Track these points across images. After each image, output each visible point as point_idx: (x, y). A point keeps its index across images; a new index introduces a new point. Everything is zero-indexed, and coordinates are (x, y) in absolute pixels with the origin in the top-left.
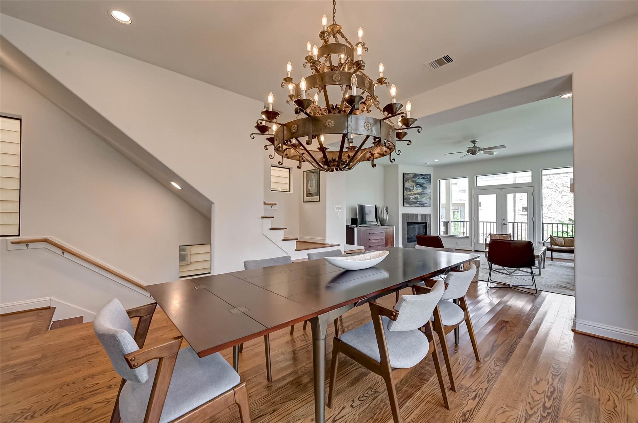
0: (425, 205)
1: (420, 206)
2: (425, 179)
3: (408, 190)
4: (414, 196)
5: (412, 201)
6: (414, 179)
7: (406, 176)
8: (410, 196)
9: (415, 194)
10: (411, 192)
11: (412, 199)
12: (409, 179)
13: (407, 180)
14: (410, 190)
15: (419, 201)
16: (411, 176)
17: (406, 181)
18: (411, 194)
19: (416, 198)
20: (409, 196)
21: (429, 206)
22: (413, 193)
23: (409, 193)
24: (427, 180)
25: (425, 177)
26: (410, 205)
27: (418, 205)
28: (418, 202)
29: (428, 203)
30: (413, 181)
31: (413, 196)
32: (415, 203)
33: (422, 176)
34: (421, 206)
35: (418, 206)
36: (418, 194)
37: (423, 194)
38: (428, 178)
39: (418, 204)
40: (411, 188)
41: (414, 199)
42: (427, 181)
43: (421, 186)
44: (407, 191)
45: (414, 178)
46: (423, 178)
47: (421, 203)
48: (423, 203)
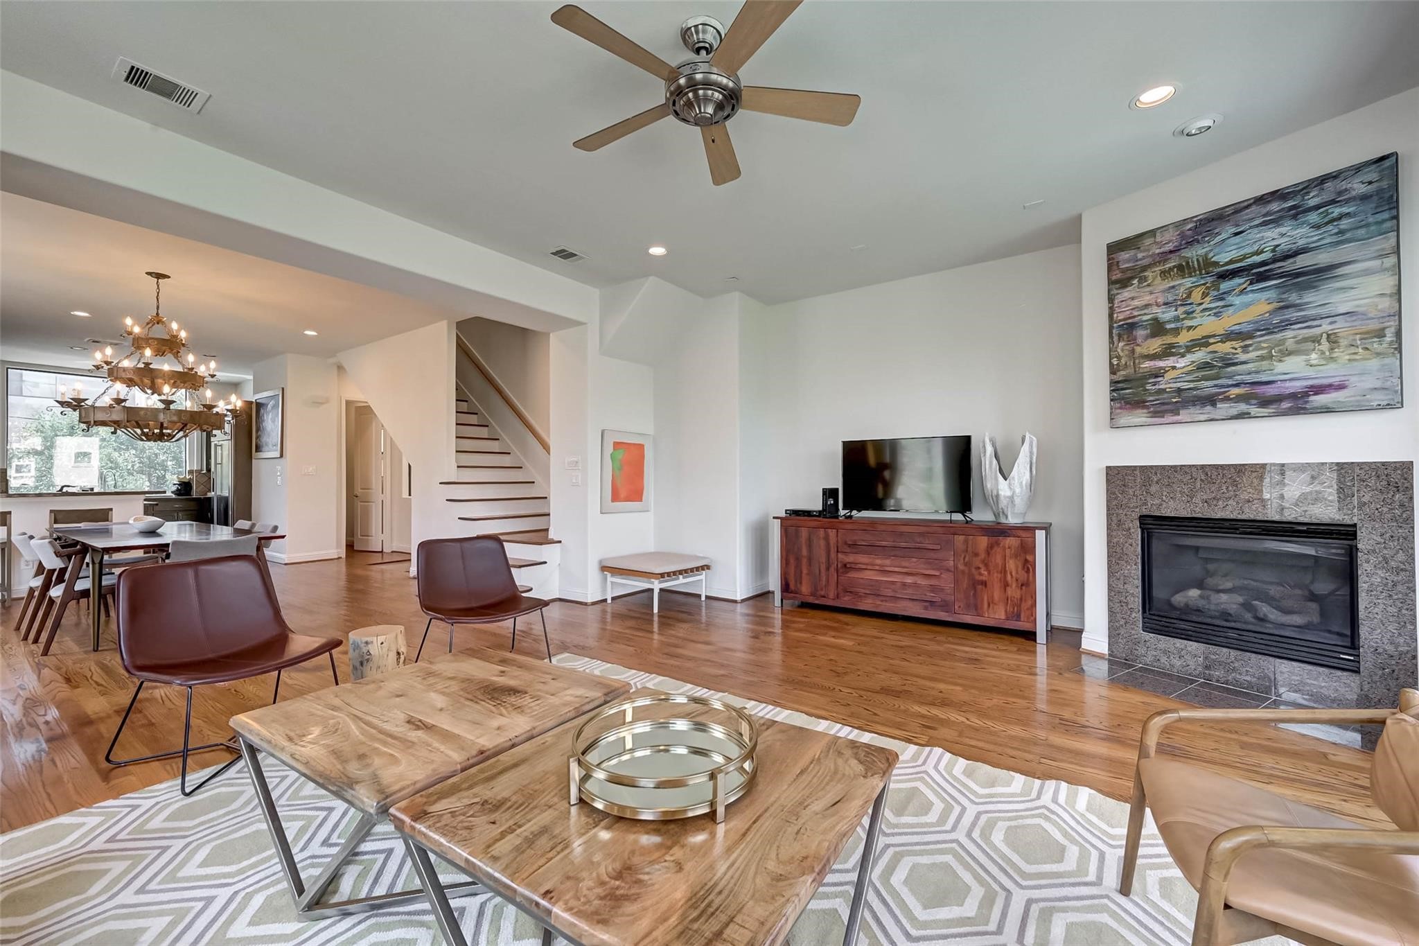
1: (1254, 410)
2: (1313, 217)
3: (1140, 333)
4: (1200, 355)
5: (1179, 391)
6: (1194, 253)
7: (1124, 256)
8: (1161, 364)
9: (1203, 342)
10: (1169, 339)
11: (1176, 379)
12: (1145, 268)
13: (1132, 278)
14: (1158, 328)
15: (1248, 378)
16: (1166, 241)
17: (1126, 282)
18: (1168, 351)
19: (1216, 368)
20: (1147, 365)
22: (1183, 339)
23: (1155, 345)
25: (1313, 202)
26: (1155, 414)
27: (1234, 412)
28: (1235, 391)
30: (1180, 269)
31: (1190, 358)
32: (1211, 400)
33: (1275, 206)
34: (1265, 411)
35: (1243, 416)
36: (1229, 336)
37: (1286, 325)
38: (1359, 190)
39: (1239, 399)
40: (1171, 314)
41: (1200, 374)
43: (1262, 277)
44: (1132, 340)
45: (1190, 244)
46: (1296, 213)
47: (1271, 391)
48: (1297, 386)
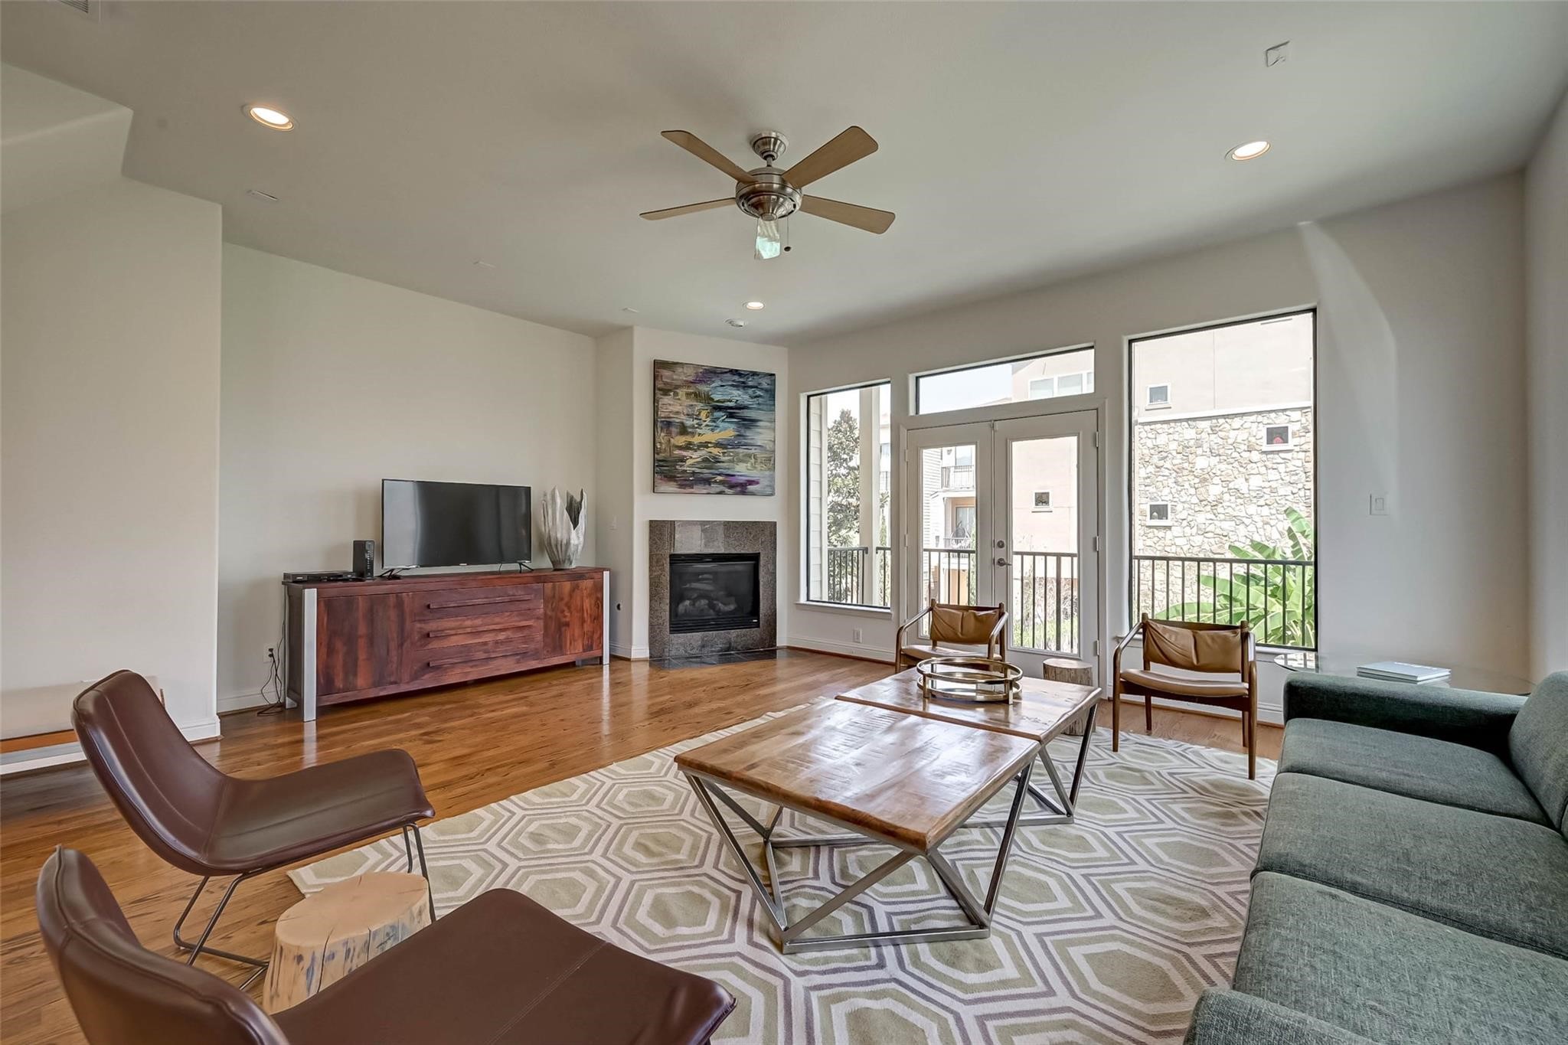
0: (751, 488)
1: (727, 490)
2: (750, 391)
3: (674, 430)
4: (703, 453)
5: (694, 473)
6: (703, 388)
7: (666, 373)
8: (685, 453)
9: (705, 445)
10: (689, 438)
11: (692, 465)
12: (678, 387)
13: (670, 391)
14: (684, 430)
15: (725, 471)
16: (689, 374)
17: (666, 392)
18: (688, 447)
19: (710, 462)
20: (677, 452)
21: (768, 491)
22: (696, 440)
23: (681, 440)
24: (759, 393)
25: (750, 384)
26: (681, 486)
27: (718, 490)
28: (719, 478)
29: (764, 482)
30: (697, 396)
31: (699, 453)
32: (707, 482)
33: (736, 378)
34: (731, 491)
35: (721, 493)
36: (718, 445)
37: (739, 446)
38: (765, 386)
39: (722, 483)
40: (689, 422)
41: (704, 465)
42: (759, 396)
43: (731, 416)
44: (669, 433)
45: (700, 381)
46: (744, 386)
47: (734, 480)
48: (742, 479)
